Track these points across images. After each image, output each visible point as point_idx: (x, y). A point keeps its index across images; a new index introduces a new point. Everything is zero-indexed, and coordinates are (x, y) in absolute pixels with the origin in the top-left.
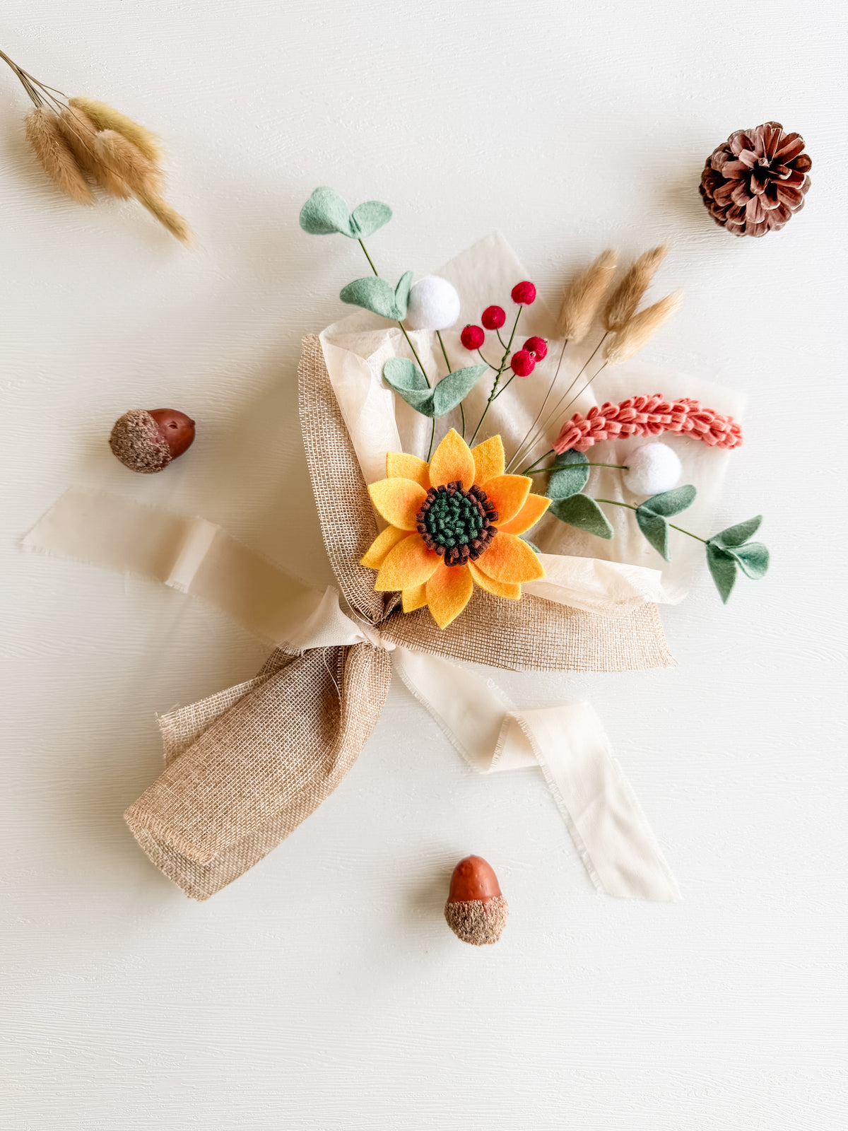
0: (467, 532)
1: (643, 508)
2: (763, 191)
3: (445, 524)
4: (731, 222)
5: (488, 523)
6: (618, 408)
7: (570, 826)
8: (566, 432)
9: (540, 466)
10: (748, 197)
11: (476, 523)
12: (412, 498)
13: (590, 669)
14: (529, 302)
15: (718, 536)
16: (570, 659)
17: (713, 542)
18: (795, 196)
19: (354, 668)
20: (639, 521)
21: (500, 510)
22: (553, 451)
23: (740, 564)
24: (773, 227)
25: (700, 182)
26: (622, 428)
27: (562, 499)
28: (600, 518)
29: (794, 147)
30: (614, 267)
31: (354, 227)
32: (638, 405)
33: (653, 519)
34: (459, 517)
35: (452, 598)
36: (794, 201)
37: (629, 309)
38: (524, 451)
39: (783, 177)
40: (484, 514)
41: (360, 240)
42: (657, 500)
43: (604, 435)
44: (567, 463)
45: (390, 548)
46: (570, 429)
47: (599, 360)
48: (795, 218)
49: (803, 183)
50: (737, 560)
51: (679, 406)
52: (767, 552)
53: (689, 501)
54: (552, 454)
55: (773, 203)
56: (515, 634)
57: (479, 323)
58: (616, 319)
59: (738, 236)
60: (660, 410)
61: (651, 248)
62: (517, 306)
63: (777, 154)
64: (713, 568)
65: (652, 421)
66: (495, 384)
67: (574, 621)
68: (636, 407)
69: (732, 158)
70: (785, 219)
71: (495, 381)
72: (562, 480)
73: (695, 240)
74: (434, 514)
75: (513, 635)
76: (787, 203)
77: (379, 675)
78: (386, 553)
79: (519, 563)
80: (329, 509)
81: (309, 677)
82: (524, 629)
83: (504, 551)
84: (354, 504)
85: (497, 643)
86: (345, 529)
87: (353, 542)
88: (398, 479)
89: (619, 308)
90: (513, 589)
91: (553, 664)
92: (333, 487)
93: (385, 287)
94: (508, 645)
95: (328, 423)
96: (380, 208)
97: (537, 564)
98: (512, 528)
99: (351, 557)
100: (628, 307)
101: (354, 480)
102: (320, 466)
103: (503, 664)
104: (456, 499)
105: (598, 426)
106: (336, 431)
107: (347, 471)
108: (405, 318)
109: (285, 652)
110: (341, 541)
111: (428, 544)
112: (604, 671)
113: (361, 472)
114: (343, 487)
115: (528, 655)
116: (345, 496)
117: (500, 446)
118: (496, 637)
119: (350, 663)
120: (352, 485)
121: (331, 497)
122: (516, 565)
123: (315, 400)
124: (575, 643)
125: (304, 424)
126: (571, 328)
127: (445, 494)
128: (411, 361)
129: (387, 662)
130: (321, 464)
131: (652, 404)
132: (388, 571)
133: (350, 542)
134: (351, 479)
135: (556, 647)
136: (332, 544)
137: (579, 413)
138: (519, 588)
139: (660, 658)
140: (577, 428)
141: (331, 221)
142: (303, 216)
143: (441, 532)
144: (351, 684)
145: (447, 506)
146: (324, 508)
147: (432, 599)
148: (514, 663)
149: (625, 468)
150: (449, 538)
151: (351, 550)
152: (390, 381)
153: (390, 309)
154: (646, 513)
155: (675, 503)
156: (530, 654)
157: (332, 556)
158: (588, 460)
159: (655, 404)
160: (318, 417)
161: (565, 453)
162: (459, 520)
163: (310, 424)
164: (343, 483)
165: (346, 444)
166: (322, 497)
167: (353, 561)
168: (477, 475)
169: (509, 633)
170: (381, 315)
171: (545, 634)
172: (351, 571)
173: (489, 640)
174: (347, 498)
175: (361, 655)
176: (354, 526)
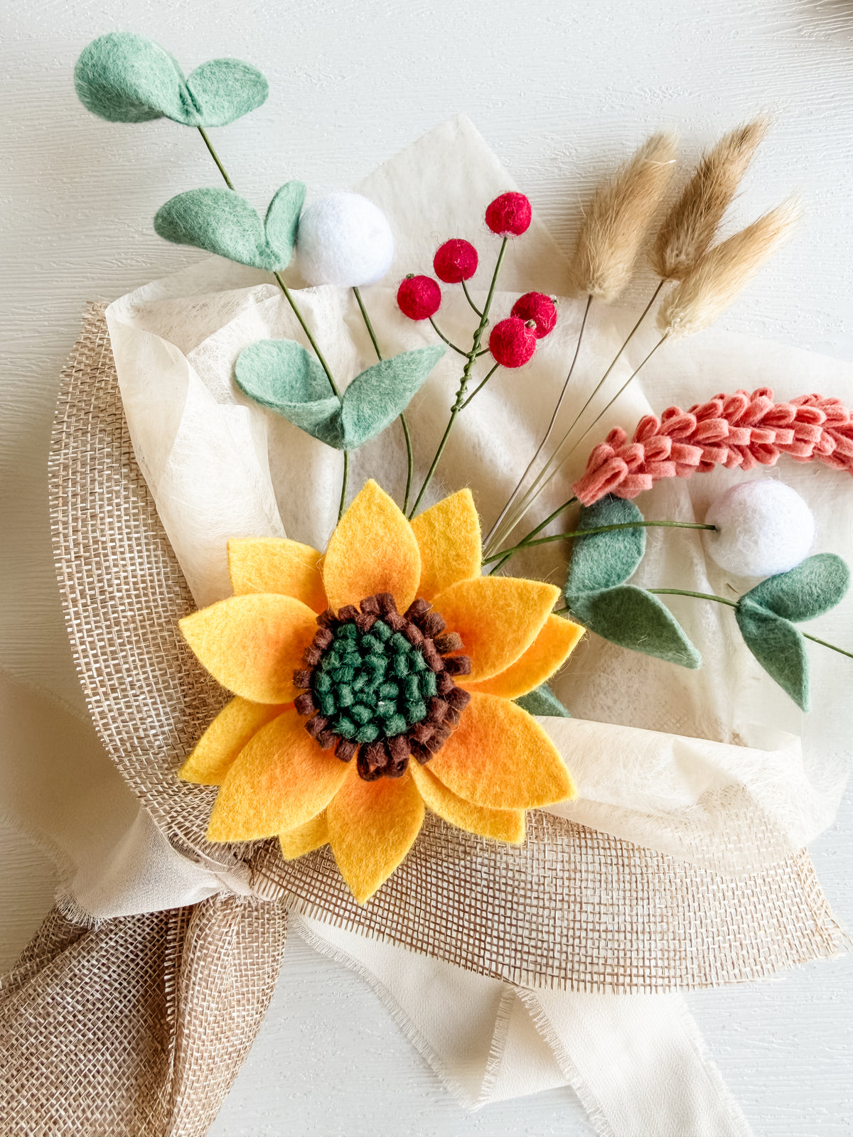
0: (403, 708)
1: (748, 602)
3: (354, 693)
5: (448, 683)
6: (693, 419)
8: (597, 466)
9: (553, 529)
11: (423, 685)
12: (285, 632)
13: (678, 981)
14: (519, 229)
16: (635, 963)
19: (198, 954)
20: (742, 628)
22: (574, 499)
26: (703, 456)
27: (597, 592)
30: (671, 163)
31: (189, 104)
32: (731, 410)
33: (771, 626)
34: (386, 675)
35: (381, 832)
37: (703, 236)
38: (522, 500)
40: (438, 665)
41: (199, 128)
42: (773, 586)
43: (670, 469)
44: (602, 522)
45: (244, 741)
46: (606, 461)
47: (651, 330)
51: (805, 411)
53: (839, 591)
54: (573, 504)
56: (515, 906)
57: (430, 273)
58: (677, 256)
60: (773, 419)
61: (736, 126)
62: (497, 239)
65: (760, 442)
66: (463, 382)
67: (638, 871)
68: (727, 416)
71: (463, 375)
72: (595, 555)
74: (328, 673)
75: (512, 909)
77: (261, 940)
78: (233, 754)
79: (517, 765)
80: (107, 667)
81: (114, 968)
82: (535, 894)
83: (486, 735)
84: (168, 646)
85: (478, 920)
86: (146, 705)
87: (166, 729)
88: (254, 598)
89: (682, 237)
90: (508, 820)
91: (599, 974)
92: (116, 615)
93: (246, 209)
94: (501, 927)
95: (109, 480)
96: (241, 73)
97: (556, 767)
98: (503, 684)
99: (163, 760)
100: (700, 235)
101: (167, 596)
102: (85, 574)
103: (493, 969)
104: (376, 638)
105: (658, 454)
106: (126, 497)
107: (148, 578)
108: (287, 265)
109: (69, 917)
110: (136, 730)
111: (317, 738)
112: (706, 985)
113: (183, 576)
114: (139, 615)
115: (545, 953)
116: (144, 634)
117: (471, 512)
118: (476, 908)
119: (190, 944)
120: (163, 606)
121: (110, 640)
122: (513, 768)
123: (84, 433)
124: (643, 923)
125: (57, 486)
126: (599, 274)
127: (353, 626)
128: (299, 345)
129: (274, 914)
130: (87, 571)
131: (757, 409)
132: (236, 797)
133: (159, 730)
134: (161, 593)
135: (603, 935)
136: (117, 738)
137: (620, 428)
138: (519, 819)
139: (817, 934)
140: (619, 459)
141: (135, 91)
142: (80, 82)
143: (346, 712)
144: (193, 989)
145: (357, 654)
146: (94, 666)
147: (340, 836)
148: (515, 967)
149: (713, 528)
150: (364, 725)
151: (160, 747)
152: (248, 386)
153: (255, 249)
154: (757, 614)
155: (811, 594)
156: (548, 950)
157: (121, 761)
158: (641, 515)
159: (762, 410)
160: (88, 468)
161: (598, 503)
162: (384, 682)
163: (70, 485)
164: (139, 606)
165: (150, 521)
166: (90, 642)
167: (167, 769)
168: (425, 574)
169: (503, 903)
170: (238, 261)
171: (578, 906)
172: (167, 786)
173: (461, 914)
174: (150, 636)
175: (213, 924)
176: (166, 694)
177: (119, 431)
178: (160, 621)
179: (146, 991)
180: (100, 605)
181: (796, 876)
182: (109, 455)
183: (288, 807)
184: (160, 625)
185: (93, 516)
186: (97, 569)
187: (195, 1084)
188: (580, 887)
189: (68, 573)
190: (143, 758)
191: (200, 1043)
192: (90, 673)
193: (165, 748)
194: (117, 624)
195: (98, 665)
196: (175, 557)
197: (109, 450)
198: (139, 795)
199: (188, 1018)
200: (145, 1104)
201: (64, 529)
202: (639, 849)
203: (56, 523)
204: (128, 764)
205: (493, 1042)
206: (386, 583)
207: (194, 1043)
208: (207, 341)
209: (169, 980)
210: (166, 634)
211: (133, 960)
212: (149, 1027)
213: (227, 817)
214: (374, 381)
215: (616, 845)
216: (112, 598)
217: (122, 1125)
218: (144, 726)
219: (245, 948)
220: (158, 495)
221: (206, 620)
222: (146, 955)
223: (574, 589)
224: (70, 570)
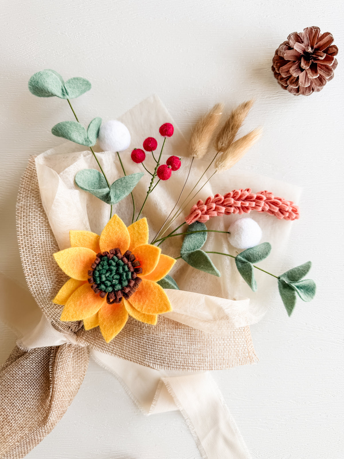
0: (120, 282)
1: (239, 257)
2: (309, 67)
3: (106, 277)
4: (291, 86)
5: (135, 275)
6: (223, 198)
7: (198, 444)
8: (193, 212)
9: (179, 231)
10: (300, 72)
11: (127, 276)
12: (87, 259)
13: (202, 368)
14: (170, 135)
15: (285, 274)
16: (190, 362)
17: (282, 278)
18: (329, 71)
19: (60, 360)
20: (237, 265)
21: (144, 266)
22: (185, 223)
23: (298, 293)
24: (316, 90)
25: (272, 64)
26: (226, 210)
27: (190, 252)
28: (211, 266)
29: (327, 40)
30: (221, 114)
31: (64, 92)
32: (235, 195)
33: (245, 264)
34: (116, 272)
35: (115, 322)
36: (328, 73)
37: (230, 138)
38: (169, 222)
39: (320, 58)
40: (132, 270)
41: (68, 100)
42: (248, 252)
43: (215, 214)
44: (194, 230)
45: (73, 292)
46: (195, 210)
47: (212, 168)
48: (329, 84)
49: (333, 62)
50: (297, 291)
51: (260, 196)
52: (315, 285)
53: (267, 254)
54: (185, 225)
55: (315, 74)
57: (142, 148)
58: (222, 144)
59: (295, 95)
60: (248, 199)
61: (243, 102)
62: (163, 138)
63: (317, 45)
64: (282, 294)
65: (244, 206)
66: (151, 184)
67: (193, 336)
68: (234, 197)
69: (290, 48)
70: (323, 84)
71: (151, 181)
72: (191, 240)
73: (270, 98)
74: (98, 271)
75: (154, 346)
76: (323, 75)
77: (81, 359)
78: (69, 296)
79: (156, 301)
80: (32, 268)
81: (34, 364)
82: (161, 342)
83: (147, 292)
84: (51, 263)
85: (144, 350)
86: (44, 280)
87: (50, 288)
88: (77, 248)
89: (224, 138)
90: (152, 318)
91: (179, 365)
92: (35, 253)
93: (81, 127)
94: (151, 352)
95: (34, 211)
96: (82, 82)
97: (167, 302)
98: (153, 277)
99: (49, 297)
100: (229, 138)
101: (51, 248)
102: (26, 240)
103: (148, 364)
104: (113, 261)
105: (211, 209)
106: (39, 217)
107: (46, 242)
108: (94, 145)
109: (20, 348)
110: (41, 287)
111: (94, 291)
112: (211, 370)
113: (56, 242)
114: (42, 253)
115: (163, 359)
116: (44, 259)
117: (146, 224)
118: (143, 346)
119: (57, 357)
120: (50, 250)
121: (33, 260)
122: (154, 302)
123: (28, 197)
124: (193, 351)
125: (18, 213)
126: (196, 150)
127: (106, 257)
128: (97, 171)
129: (85, 352)
130: (27, 239)
131: (243, 196)
132: (69, 308)
133: (47, 288)
134: (49, 247)
135: (181, 354)
136: (35, 290)
137: (201, 200)
138: (155, 318)
139: (248, 357)
140: (199, 210)
141: (47, 89)
142: (30, 86)
143: (103, 283)
144: (58, 370)
145: (107, 266)
146: (28, 267)
147: (102, 323)
148: (154, 364)
149: (229, 233)
150: (108, 287)
151: (48, 293)
152: (79, 184)
153: (84, 140)
154: (241, 260)
155: (258, 255)
156: (164, 358)
157: (36, 297)
158: (206, 228)
159: (245, 195)
160: (28, 208)
161: (193, 224)
162: (115, 274)
163: (23, 213)
164: (42, 250)
165: (47, 225)
166: (27, 260)
167: (50, 300)
168: (131, 243)
169: (151, 344)
170: (78, 143)
171: (174, 345)
172: (50, 305)
173: (139, 348)
174: (45, 259)
175: (65, 352)
176: (50, 277)
177: (38, 197)
178: (49, 255)
179: (44, 372)
180: (30, 249)
181: (245, 341)
182: (35, 204)
183: (85, 311)
184: (48, 256)
185: (29, 223)
186: (30, 238)
187: (58, 399)
188: (175, 340)
189: (21, 239)
190: (43, 296)
191: (60, 387)
192: (27, 270)
193: (49, 294)
194: (36, 255)
195: (29, 267)
196: (54, 236)
197: (35, 202)
198: (41, 308)
199: (56, 379)
200: (43, 404)
201: (20, 226)
202: (194, 330)
203: (18, 224)
204: (38, 298)
205: (155, 396)
206: (119, 245)
207: (58, 386)
208: (67, 169)
209: (51, 368)
210: (50, 259)
211: (40, 362)
212: (45, 383)
213: (67, 314)
214: (120, 183)
215: (187, 328)
216: (34, 247)
217: (36, 409)
218: (43, 287)
219: (75, 362)
220: (49, 217)
221: (62, 254)
222: (44, 361)
223: (183, 251)
224: (22, 238)
